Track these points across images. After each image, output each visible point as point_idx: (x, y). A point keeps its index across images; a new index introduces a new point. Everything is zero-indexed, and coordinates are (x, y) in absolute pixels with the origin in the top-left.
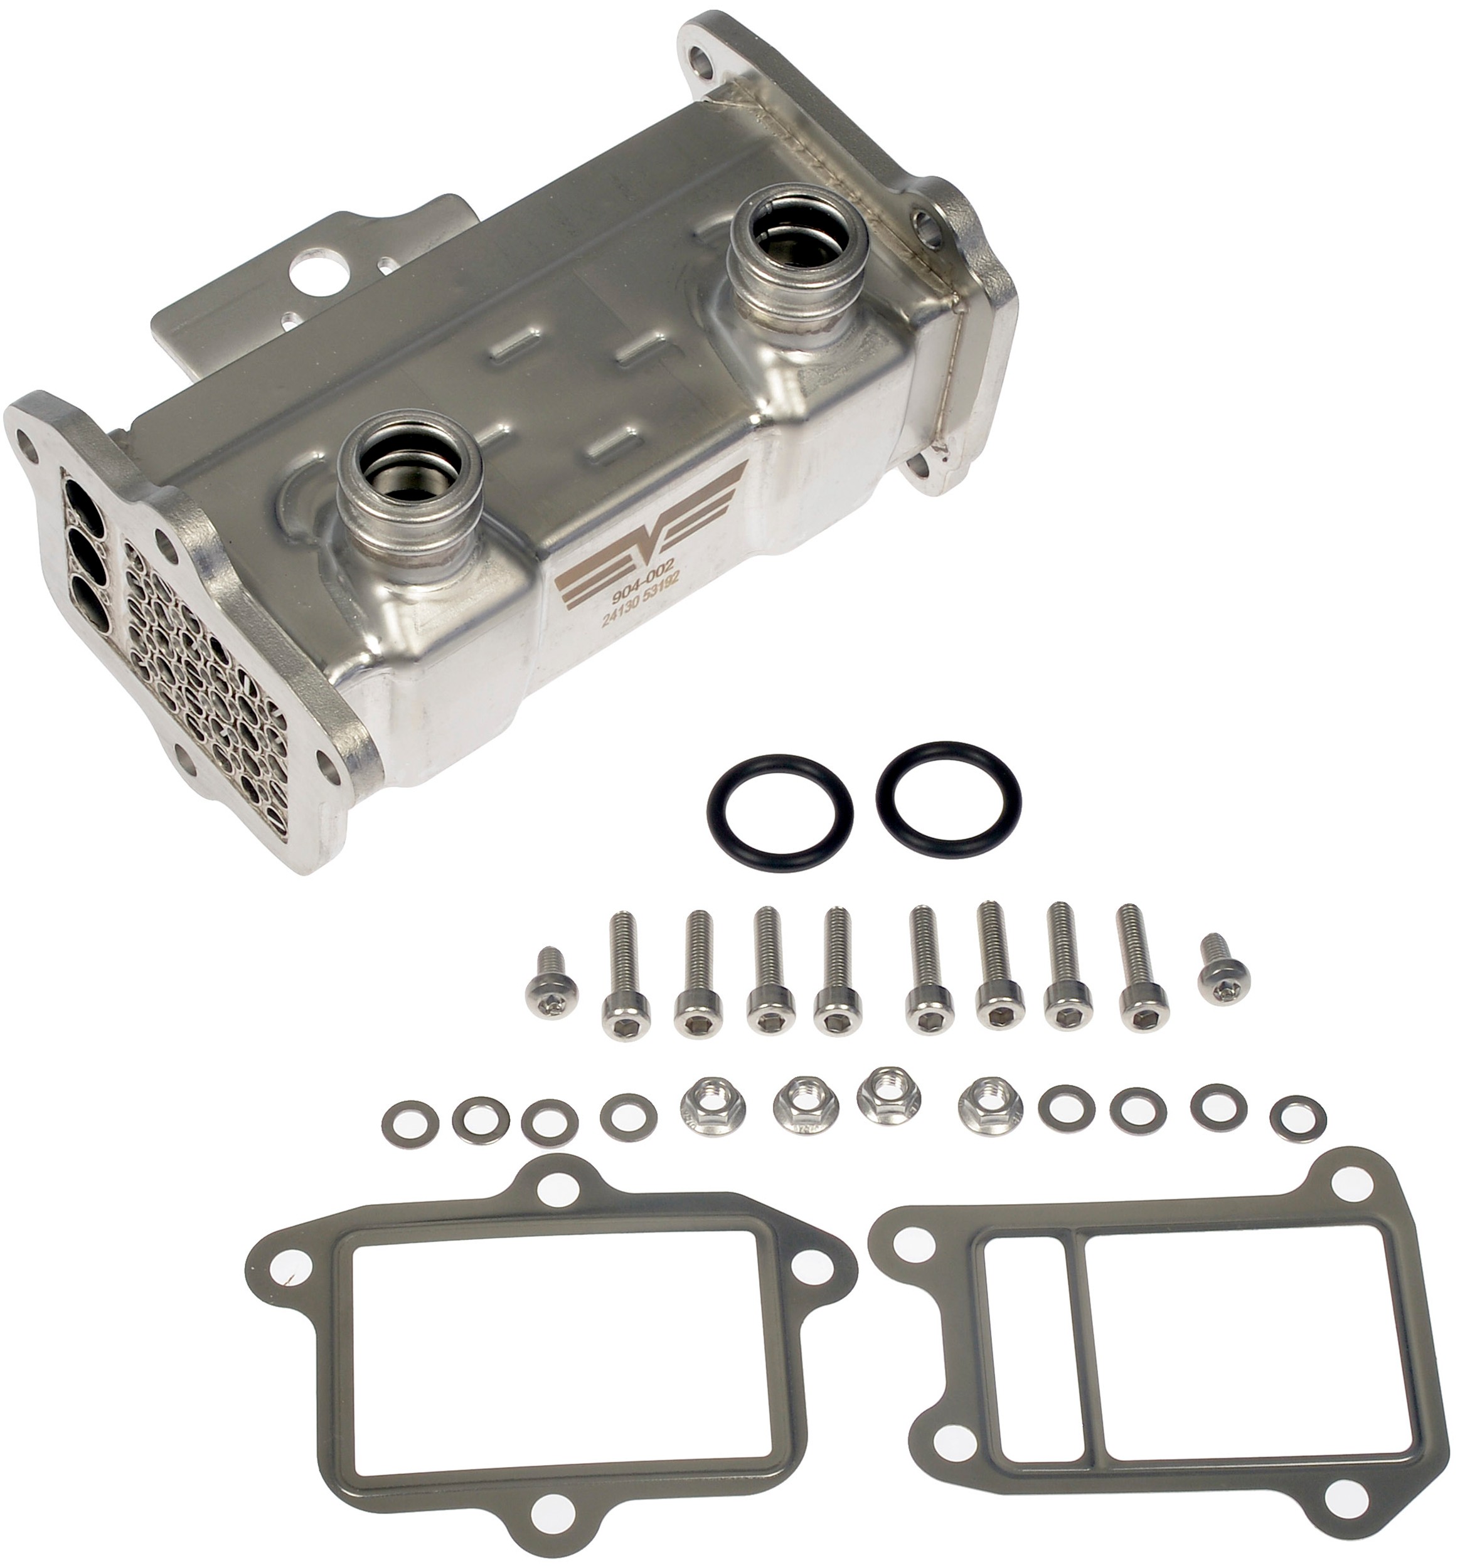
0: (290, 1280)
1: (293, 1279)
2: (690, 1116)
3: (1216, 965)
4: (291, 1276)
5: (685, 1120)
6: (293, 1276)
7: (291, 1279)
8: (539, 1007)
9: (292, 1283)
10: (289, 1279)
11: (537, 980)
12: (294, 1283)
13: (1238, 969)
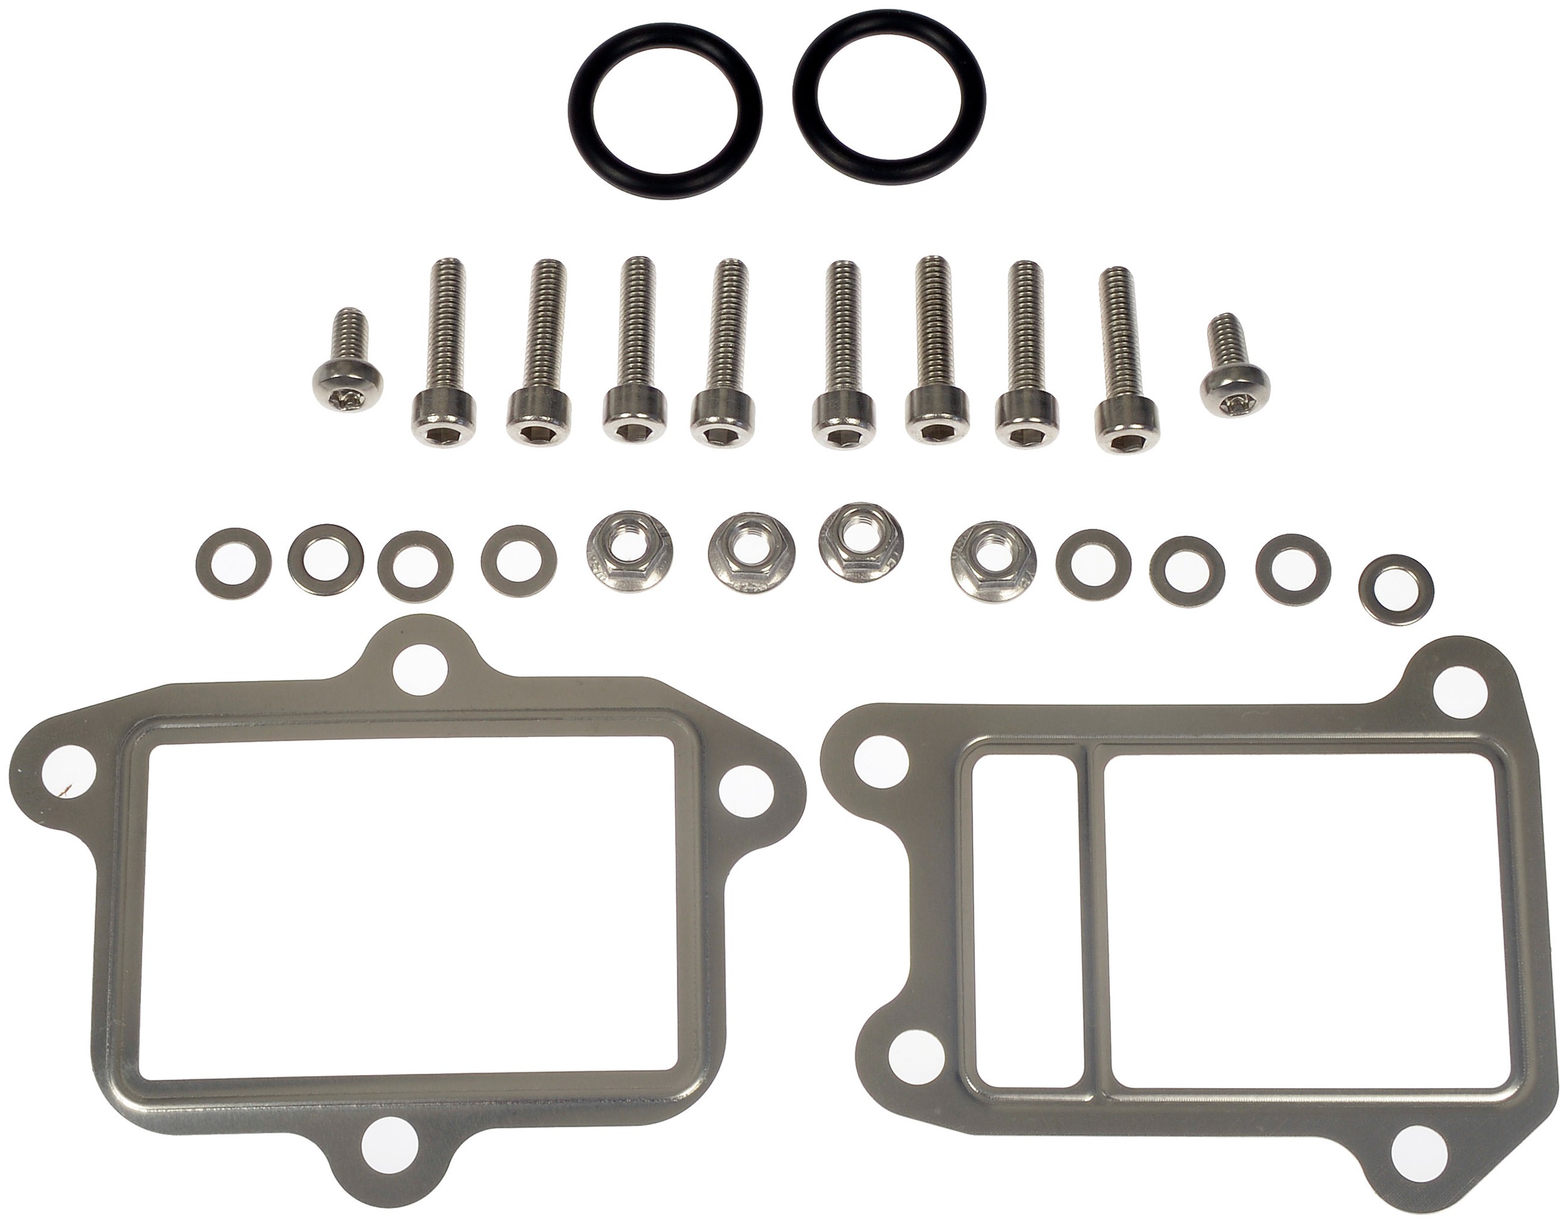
0: (66, 791)
1: (70, 789)
2: (598, 564)
3: (1225, 373)
4: (68, 786)
5: (592, 569)
6: (70, 786)
7: (68, 789)
8: (330, 401)
9: (70, 795)
10: (65, 788)
11: (330, 366)
12: (71, 795)
13: (1255, 377)
